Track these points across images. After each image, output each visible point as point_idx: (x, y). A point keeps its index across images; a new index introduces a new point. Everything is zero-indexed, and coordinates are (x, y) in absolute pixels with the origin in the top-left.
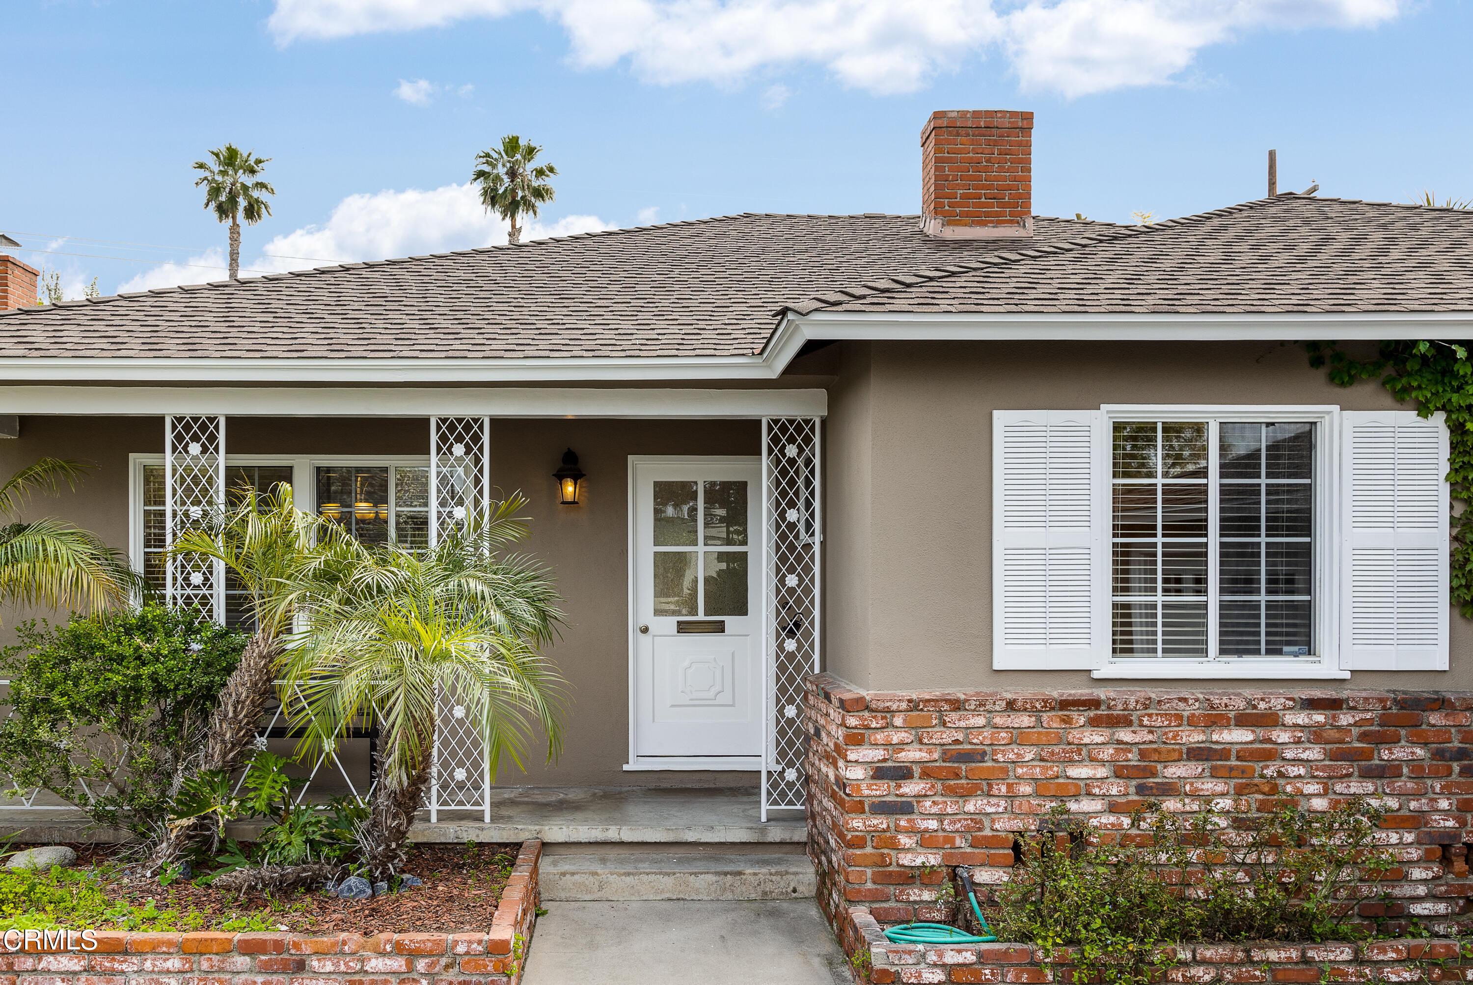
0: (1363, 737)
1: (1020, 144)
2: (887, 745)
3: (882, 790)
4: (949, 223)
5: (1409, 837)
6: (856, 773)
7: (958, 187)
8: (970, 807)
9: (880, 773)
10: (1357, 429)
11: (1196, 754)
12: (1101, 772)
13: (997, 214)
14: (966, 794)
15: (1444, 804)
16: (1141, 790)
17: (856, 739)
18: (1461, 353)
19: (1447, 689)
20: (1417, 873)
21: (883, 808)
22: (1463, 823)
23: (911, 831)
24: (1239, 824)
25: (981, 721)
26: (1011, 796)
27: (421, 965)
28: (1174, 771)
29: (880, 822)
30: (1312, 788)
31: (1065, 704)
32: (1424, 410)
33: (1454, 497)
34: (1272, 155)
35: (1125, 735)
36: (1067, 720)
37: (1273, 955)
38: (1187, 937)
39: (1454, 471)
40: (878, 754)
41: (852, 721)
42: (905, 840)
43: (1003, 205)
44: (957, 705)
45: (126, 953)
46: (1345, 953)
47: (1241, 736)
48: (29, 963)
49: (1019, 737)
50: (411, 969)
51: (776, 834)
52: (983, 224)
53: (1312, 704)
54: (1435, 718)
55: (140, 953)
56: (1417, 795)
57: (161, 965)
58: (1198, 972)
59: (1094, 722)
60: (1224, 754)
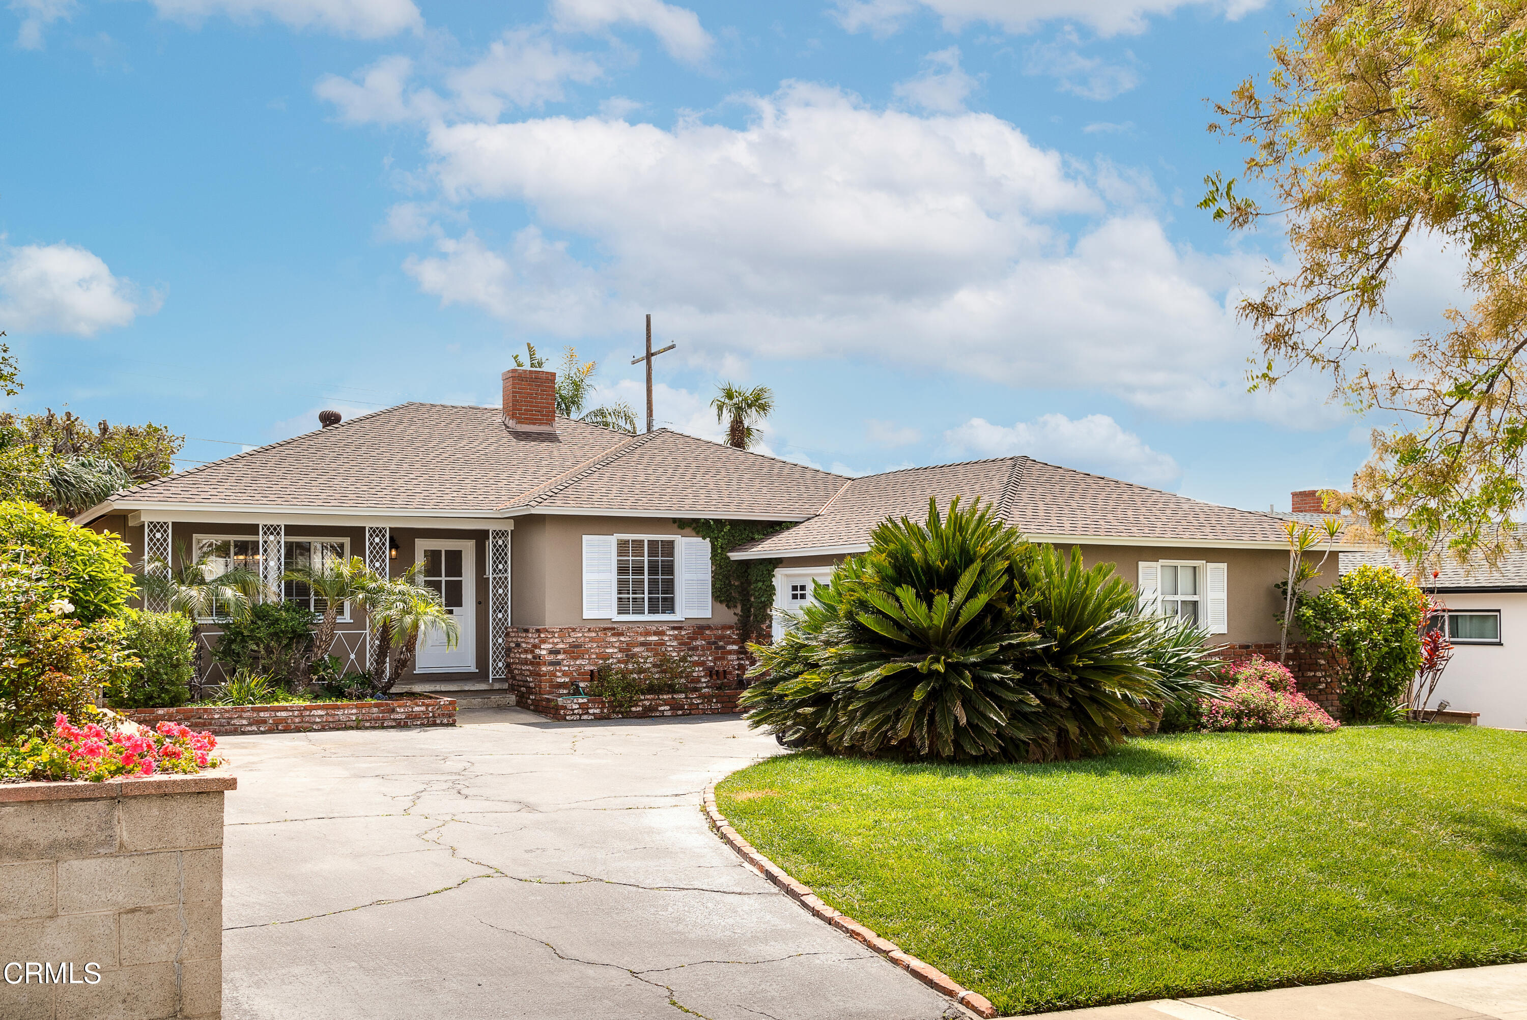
0: (688, 638)
1: (550, 387)
2: (553, 643)
3: (551, 658)
4: (519, 422)
5: (701, 669)
6: (544, 652)
7: (523, 405)
8: (578, 663)
9: (551, 652)
10: (687, 543)
11: (642, 644)
12: (616, 650)
13: (540, 419)
14: (576, 659)
15: (710, 658)
16: (627, 656)
17: (544, 641)
18: (712, 523)
19: (710, 622)
20: (703, 680)
21: (552, 664)
22: (715, 664)
23: (560, 671)
24: (655, 666)
25: (580, 635)
26: (589, 659)
27: (430, 709)
28: (636, 650)
29: (551, 668)
30: (674, 654)
31: (605, 629)
32: (704, 538)
33: (712, 564)
34: (648, 318)
35: (622, 639)
36: (606, 634)
37: (665, 697)
38: (643, 693)
39: (712, 556)
40: (550, 646)
41: (542, 635)
42: (558, 674)
43: (542, 415)
44: (574, 630)
45: (339, 708)
46: (683, 696)
47: (655, 638)
48: (308, 713)
49: (592, 640)
50: (427, 710)
51: (497, 686)
52: (534, 424)
53: (674, 628)
54: (707, 632)
55: (343, 708)
56: (703, 656)
57: (350, 712)
58: (646, 702)
59: (613, 635)
60: (650, 644)
